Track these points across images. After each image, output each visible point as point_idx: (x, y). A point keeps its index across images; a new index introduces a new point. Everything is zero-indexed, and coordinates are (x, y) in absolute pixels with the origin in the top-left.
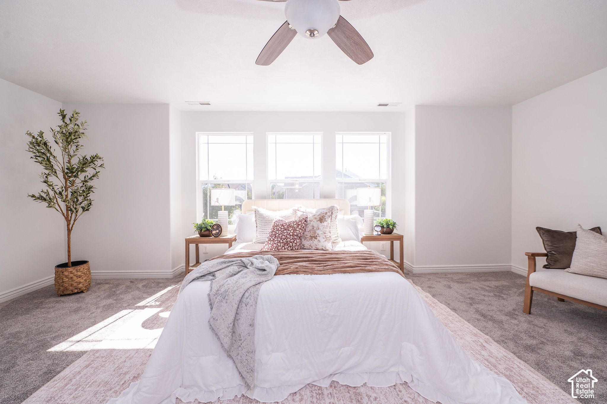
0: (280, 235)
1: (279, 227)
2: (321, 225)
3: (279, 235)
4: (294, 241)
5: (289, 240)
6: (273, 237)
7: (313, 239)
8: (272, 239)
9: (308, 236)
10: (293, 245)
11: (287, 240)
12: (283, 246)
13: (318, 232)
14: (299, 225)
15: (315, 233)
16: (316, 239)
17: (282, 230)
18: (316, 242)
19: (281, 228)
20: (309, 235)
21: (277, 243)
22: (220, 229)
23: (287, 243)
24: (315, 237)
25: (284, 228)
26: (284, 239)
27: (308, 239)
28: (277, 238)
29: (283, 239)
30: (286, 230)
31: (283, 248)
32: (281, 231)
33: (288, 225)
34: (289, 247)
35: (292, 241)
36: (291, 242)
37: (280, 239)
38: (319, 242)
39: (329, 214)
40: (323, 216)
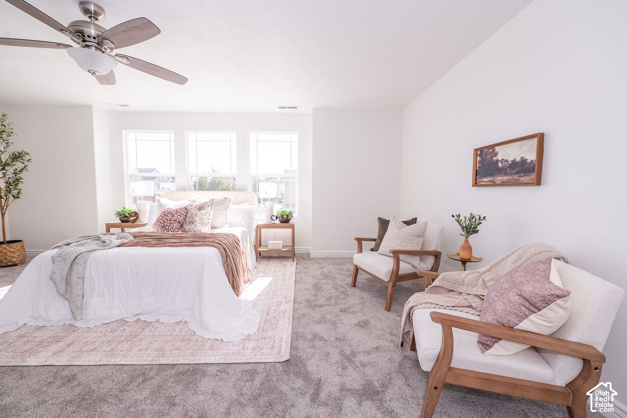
2: (199, 213)
4: (170, 225)
10: (168, 228)
14: (178, 212)
16: (193, 224)
22: (137, 216)
28: (159, 222)
35: (169, 224)
39: (209, 204)
40: (203, 206)
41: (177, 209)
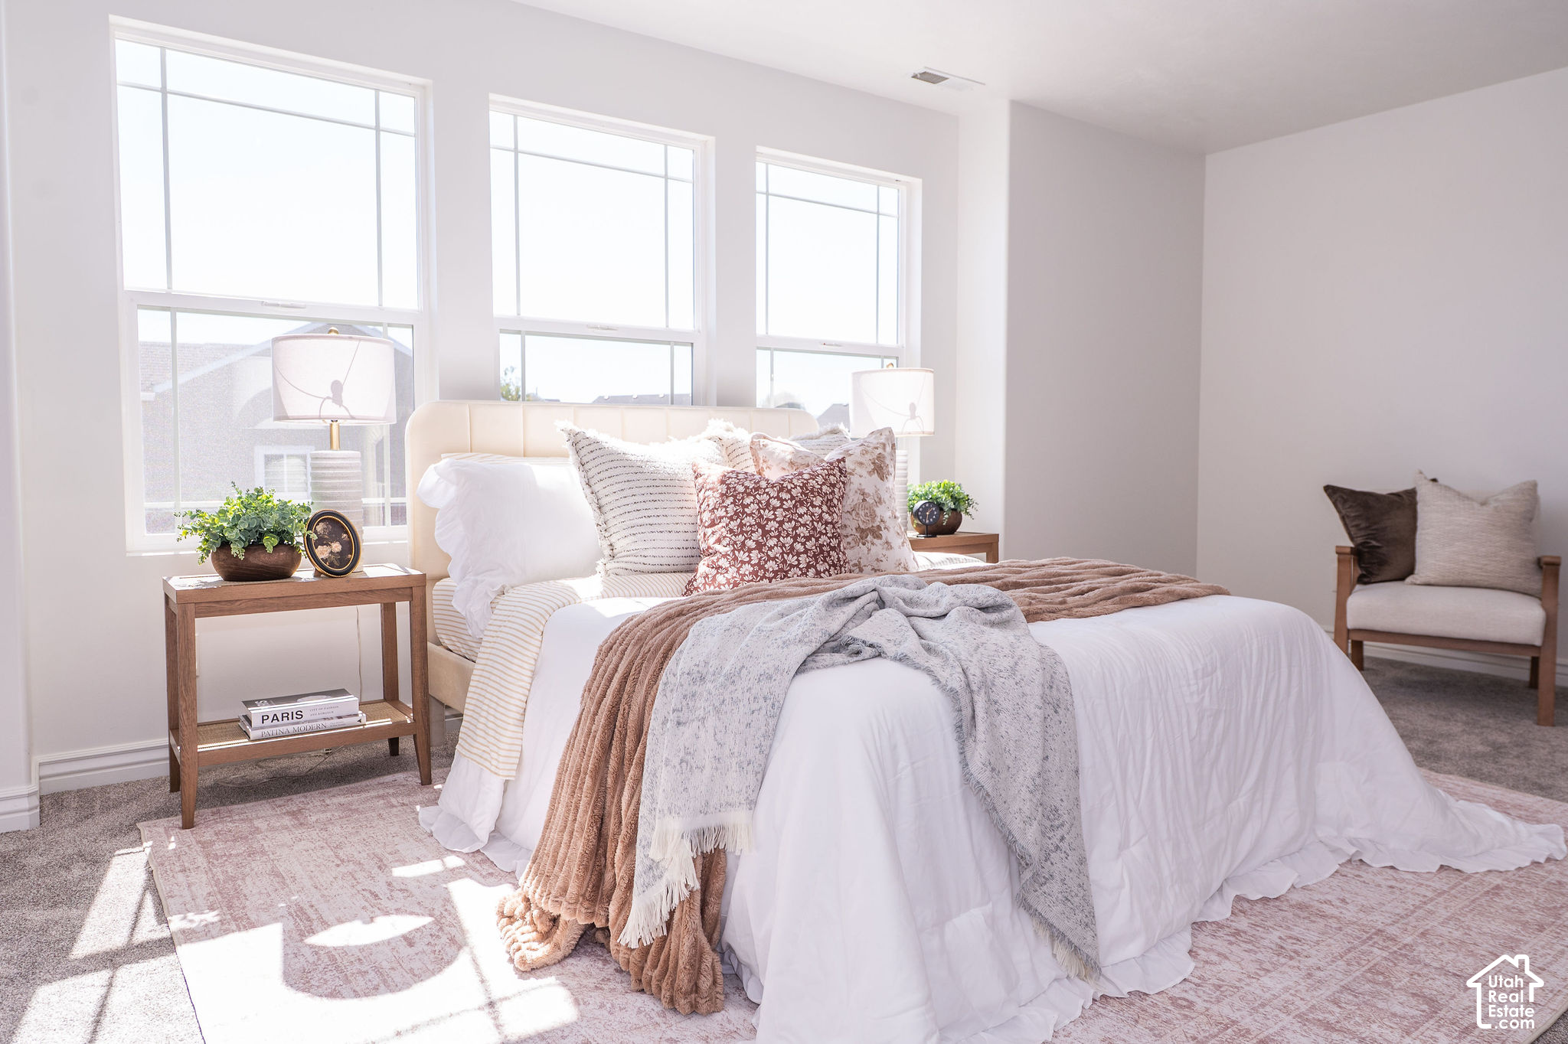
0: (786, 526)
1: (765, 497)
3: (781, 523)
5: (823, 539)
6: (755, 536)
7: (870, 538)
8: (751, 544)
9: (851, 529)
11: (817, 540)
12: (809, 566)
13: (880, 511)
15: (873, 516)
16: (879, 537)
17: (787, 505)
18: (877, 549)
19: (782, 500)
20: (853, 525)
21: (782, 554)
23: (822, 552)
24: (876, 532)
25: (792, 498)
26: (808, 538)
27: (849, 539)
28: (778, 537)
29: (803, 540)
30: (802, 505)
31: (812, 572)
32: (785, 510)
33: (801, 488)
34: (830, 566)
36: (833, 549)
37: (790, 540)
38: (887, 549)
39: (888, 449)
40: (880, 457)
41: (801, 474)
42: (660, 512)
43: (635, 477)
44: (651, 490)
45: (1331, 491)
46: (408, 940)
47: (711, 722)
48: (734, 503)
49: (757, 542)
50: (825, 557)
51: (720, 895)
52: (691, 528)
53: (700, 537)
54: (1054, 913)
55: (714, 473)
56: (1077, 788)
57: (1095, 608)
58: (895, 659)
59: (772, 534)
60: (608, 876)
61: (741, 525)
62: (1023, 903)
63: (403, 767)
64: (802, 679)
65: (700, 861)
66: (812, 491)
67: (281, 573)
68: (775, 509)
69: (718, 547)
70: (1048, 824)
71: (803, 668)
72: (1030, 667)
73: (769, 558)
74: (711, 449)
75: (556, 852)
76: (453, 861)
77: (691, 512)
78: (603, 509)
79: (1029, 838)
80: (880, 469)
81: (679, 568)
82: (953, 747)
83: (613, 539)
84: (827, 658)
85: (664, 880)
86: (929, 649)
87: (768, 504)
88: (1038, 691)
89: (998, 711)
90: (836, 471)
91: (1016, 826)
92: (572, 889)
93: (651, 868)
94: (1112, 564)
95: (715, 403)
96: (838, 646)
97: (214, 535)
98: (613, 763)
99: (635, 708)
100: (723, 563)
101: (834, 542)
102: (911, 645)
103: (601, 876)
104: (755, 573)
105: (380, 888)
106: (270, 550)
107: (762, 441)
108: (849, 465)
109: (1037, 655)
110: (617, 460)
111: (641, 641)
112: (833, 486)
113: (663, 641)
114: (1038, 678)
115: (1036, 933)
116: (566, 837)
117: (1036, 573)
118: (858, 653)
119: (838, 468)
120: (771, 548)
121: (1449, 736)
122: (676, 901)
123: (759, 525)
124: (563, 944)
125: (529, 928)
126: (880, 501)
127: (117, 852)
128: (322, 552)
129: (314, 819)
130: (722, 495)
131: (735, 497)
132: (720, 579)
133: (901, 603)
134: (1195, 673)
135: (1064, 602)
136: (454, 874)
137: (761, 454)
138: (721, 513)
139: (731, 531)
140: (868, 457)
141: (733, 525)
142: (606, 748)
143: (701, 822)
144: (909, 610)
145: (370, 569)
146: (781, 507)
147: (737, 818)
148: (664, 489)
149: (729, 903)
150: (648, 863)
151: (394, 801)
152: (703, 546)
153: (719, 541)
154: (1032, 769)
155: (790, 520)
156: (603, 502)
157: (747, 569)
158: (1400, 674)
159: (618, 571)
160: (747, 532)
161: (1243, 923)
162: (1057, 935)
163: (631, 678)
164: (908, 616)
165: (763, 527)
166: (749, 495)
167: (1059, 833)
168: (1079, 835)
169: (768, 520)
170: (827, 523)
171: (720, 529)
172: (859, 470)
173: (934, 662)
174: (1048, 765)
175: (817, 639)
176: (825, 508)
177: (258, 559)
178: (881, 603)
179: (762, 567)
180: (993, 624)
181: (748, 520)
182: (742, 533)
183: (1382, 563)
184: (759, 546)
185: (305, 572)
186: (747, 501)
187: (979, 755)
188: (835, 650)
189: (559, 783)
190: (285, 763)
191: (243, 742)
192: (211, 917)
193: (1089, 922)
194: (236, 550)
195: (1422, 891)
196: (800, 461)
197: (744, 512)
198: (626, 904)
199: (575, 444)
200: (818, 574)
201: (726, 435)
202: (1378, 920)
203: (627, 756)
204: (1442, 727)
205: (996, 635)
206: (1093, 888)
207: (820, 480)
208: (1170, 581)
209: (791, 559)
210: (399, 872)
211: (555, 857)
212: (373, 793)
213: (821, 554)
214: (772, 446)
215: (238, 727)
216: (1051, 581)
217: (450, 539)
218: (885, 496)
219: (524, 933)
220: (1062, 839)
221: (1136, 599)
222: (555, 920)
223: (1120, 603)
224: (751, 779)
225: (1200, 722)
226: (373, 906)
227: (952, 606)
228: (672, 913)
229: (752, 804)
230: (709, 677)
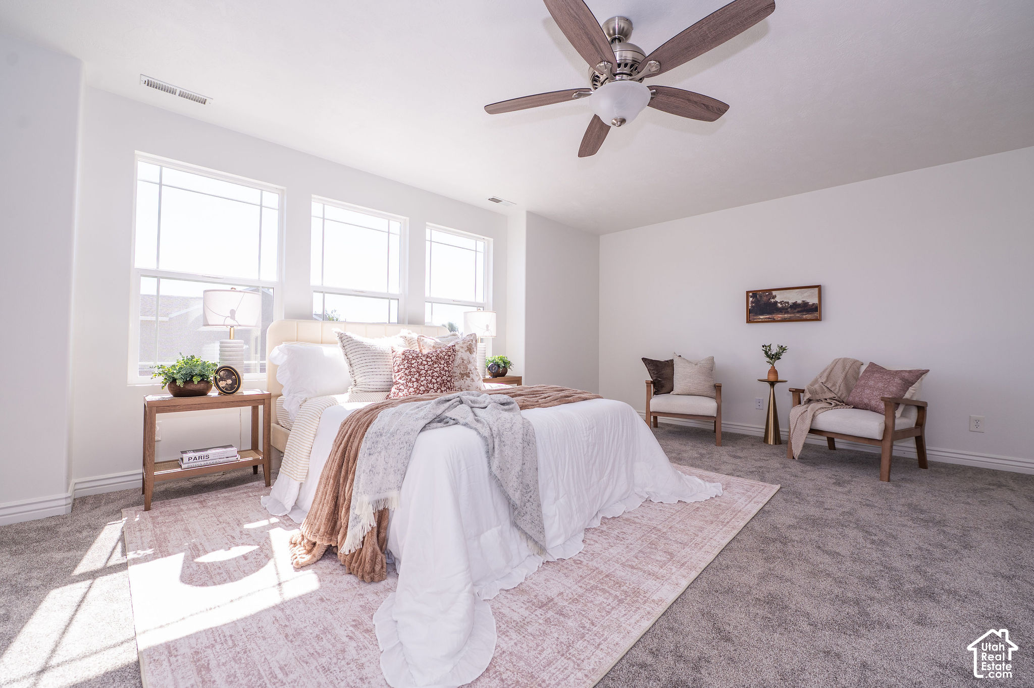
0: (429, 372)
1: (421, 360)
3: (427, 371)
5: (444, 378)
6: (415, 376)
7: (465, 377)
8: (414, 379)
9: (457, 374)
11: (442, 378)
12: (438, 389)
13: (469, 366)
15: (467, 368)
16: (469, 377)
17: (429, 364)
18: (468, 381)
19: (427, 361)
21: (427, 384)
22: (235, 377)
23: (444, 382)
24: (468, 375)
25: (432, 361)
26: (438, 377)
27: (457, 378)
28: (425, 377)
29: (436, 378)
30: (436, 363)
32: (428, 365)
33: (436, 357)
36: (448, 381)
37: (430, 378)
38: (472, 381)
39: (474, 342)
40: (470, 344)
41: (436, 351)
42: (376, 367)
43: (366, 352)
44: (373, 357)
45: (644, 360)
46: (245, 557)
47: (383, 453)
48: (407, 363)
49: (416, 379)
50: (445, 385)
51: (386, 528)
52: (390, 373)
53: (393, 377)
54: (527, 528)
55: (400, 351)
56: (537, 476)
57: (550, 404)
58: (463, 425)
59: (423, 375)
60: (339, 523)
61: (410, 372)
62: (515, 524)
63: (258, 479)
64: (423, 434)
65: (377, 514)
66: (440, 358)
67: (203, 393)
68: (424, 365)
69: (400, 381)
70: (525, 491)
71: (424, 429)
72: (518, 426)
73: (421, 385)
74: (401, 341)
75: (316, 513)
76: (274, 520)
77: (390, 366)
78: (352, 365)
79: (516, 497)
80: (470, 350)
81: (385, 390)
82: (485, 460)
83: (356, 378)
84: (435, 425)
85: (361, 524)
86: (478, 421)
87: (422, 363)
88: (521, 436)
89: (504, 445)
90: (451, 350)
91: (511, 492)
92: (322, 530)
93: (356, 518)
94: (559, 387)
95: (407, 322)
96: (440, 420)
97: (169, 376)
98: (343, 473)
99: (354, 449)
100: (402, 387)
101: (449, 379)
102: (470, 418)
103: (335, 523)
104: (415, 391)
105: (236, 533)
106: (196, 383)
107: (423, 338)
108: (457, 348)
109: (521, 422)
110: (359, 346)
111: (358, 420)
112: (450, 356)
113: (368, 419)
114: (521, 432)
115: (520, 537)
116: (321, 506)
117: (528, 390)
118: (448, 423)
119: (453, 350)
120: (422, 381)
121: (685, 451)
122: (366, 532)
123: (418, 372)
124: (317, 554)
125: (302, 548)
126: (470, 362)
127: (109, 523)
128: (222, 384)
129: (210, 504)
130: (403, 359)
131: (408, 360)
132: (401, 394)
133: (470, 402)
134: (586, 428)
135: (537, 402)
136: (273, 526)
137: (421, 343)
138: (402, 367)
139: (406, 374)
140: (465, 345)
141: (407, 372)
142: (340, 467)
143: (377, 497)
144: (473, 405)
145: (245, 391)
146: (427, 364)
147: (393, 494)
148: (379, 357)
149: (389, 532)
150: (354, 516)
151: (251, 494)
152: (394, 381)
153: (400, 378)
154: (518, 468)
155: (431, 370)
156: (352, 362)
157: (412, 390)
158: (671, 428)
159: (357, 391)
160: (412, 375)
161: (605, 528)
162: (529, 537)
163: (353, 436)
164: (472, 408)
165: (419, 372)
166: (414, 359)
167: (530, 494)
168: (538, 495)
169: (421, 369)
170: (446, 371)
171: (401, 374)
172: (461, 350)
173: (479, 426)
174: (525, 467)
175: (431, 417)
176: (445, 365)
177: (190, 387)
178: (461, 402)
179: (418, 389)
180: (506, 410)
181: (413, 370)
182: (410, 375)
183: (662, 386)
184: (417, 380)
185: (214, 393)
186: (413, 362)
187: (495, 463)
188: (440, 422)
189: (320, 482)
190: (202, 479)
191: (179, 470)
192: (149, 552)
193: (542, 531)
194: (179, 383)
195: (671, 511)
196: (437, 346)
197: (411, 366)
198: (345, 535)
199: (341, 338)
200: (442, 391)
201: (408, 336)
202: (654, 523)
203: (349, 469)
204: (683, 448)
205: (506, 415)
206: (544, 517)
207: (444, 353)
208: (580, 393)
209: (431, 386)
210: (247, 526)
211: (316, 516)
212: (241, 491)
213: (443, 383)
214: (426, 340)
215: (177, 463)
216: (534, 393)
217: (284, 378)
218: (472, 361)
219: (300, 550)
220: (531, 497)
221: (566, 400)
222: (314, 544)
223: (560, 401)
224: (399, 477)
225: (588, 447)
226: (232, 542)
227: (490, 403)
228: (364, 538)
229: (399, 488)
230: (384, 434)
